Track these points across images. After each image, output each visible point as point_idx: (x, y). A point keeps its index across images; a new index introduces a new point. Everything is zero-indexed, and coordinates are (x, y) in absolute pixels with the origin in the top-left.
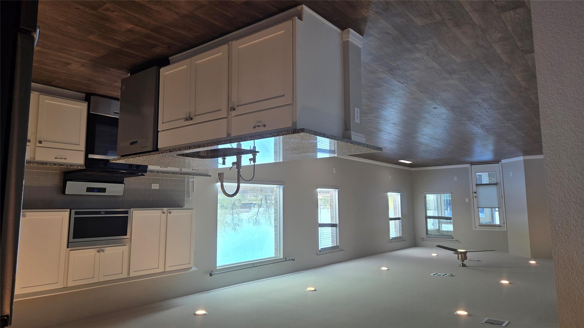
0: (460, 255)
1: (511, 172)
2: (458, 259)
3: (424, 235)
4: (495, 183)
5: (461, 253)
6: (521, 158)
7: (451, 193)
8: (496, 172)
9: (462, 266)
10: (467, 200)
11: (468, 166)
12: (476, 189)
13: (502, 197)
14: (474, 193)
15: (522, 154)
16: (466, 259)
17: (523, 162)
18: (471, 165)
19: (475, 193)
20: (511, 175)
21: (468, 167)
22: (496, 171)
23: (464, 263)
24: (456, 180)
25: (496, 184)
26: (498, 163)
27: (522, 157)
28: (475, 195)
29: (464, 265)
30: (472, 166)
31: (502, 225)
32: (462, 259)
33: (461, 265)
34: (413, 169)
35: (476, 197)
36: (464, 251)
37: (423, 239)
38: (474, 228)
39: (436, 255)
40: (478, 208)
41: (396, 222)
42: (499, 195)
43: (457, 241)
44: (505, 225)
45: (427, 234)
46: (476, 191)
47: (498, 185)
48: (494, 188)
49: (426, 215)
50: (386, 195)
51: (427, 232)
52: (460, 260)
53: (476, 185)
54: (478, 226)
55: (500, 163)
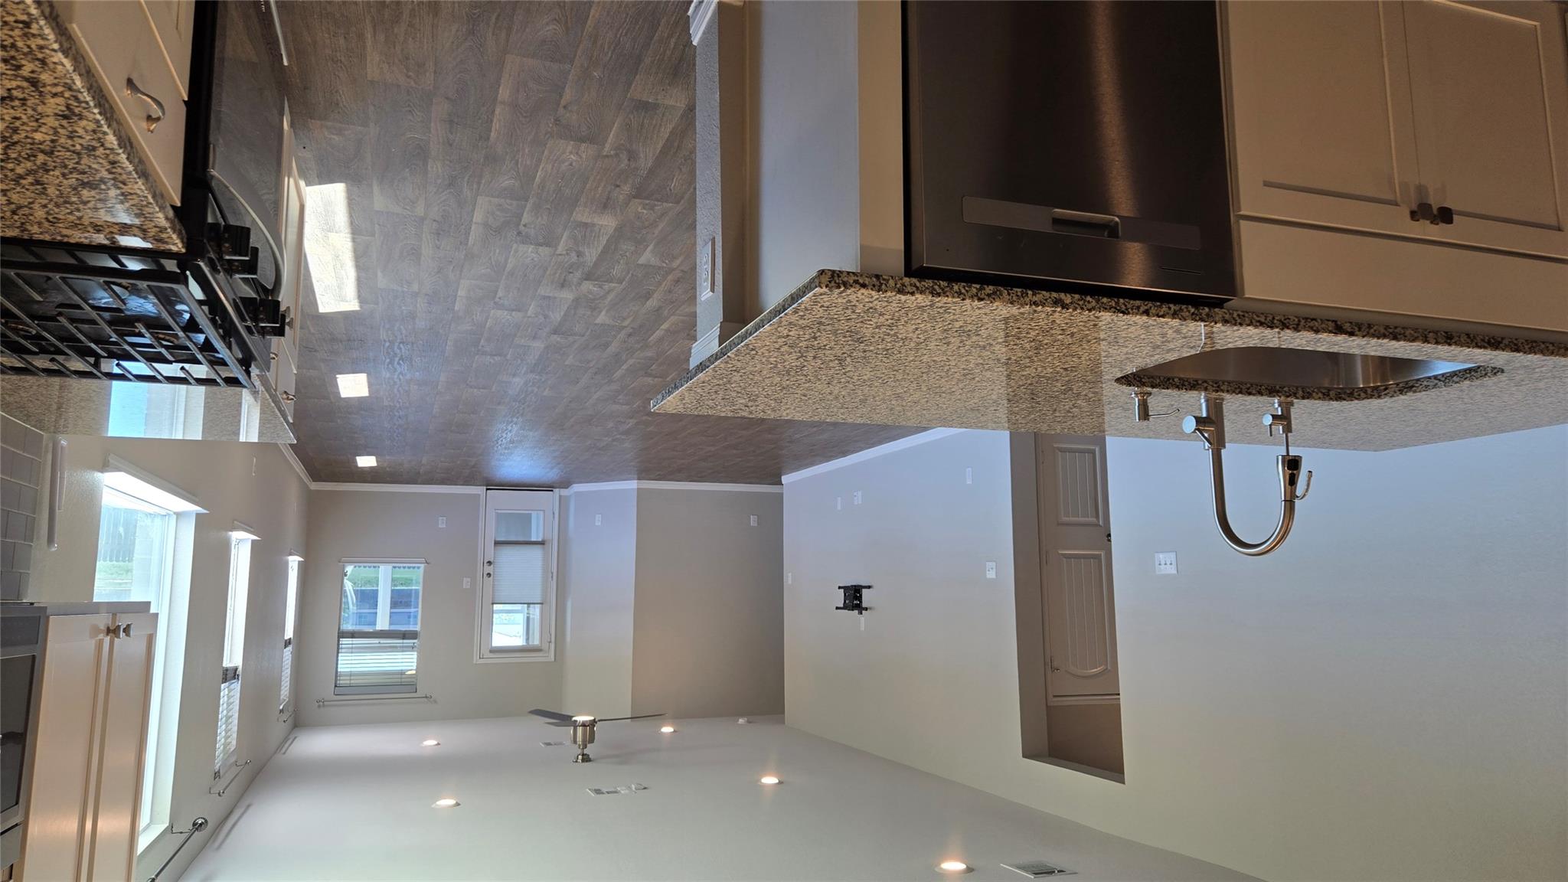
0: (580, 730)
1: (597, 516)
2: (575, 742)
3: (328, 691)
4: (542, 540)
5: (584, 725)
6: (633, 485)
7: (427, 562)
8: (544, 513)
9: (583, 761)
10: (466, 583)
11: (480, 490)
12: (495, 553)
13: (552, 577)
14: (485, 564)
15: (636, 476)
16: (592, 740)
17: (635, 494)
18: (487, 489)
19: (490, 563)
20: (598, 523)
21: (479, 495)
22: (544, 511)
23: (585, 751)
24: (443, 528)
25: (542, 543)
26: (552, 491)
27: (636, 481)
28: (488, 569)
29: (586, 759)
30: (488, 491)
31: (545, 646)
32: (584, 741)
33: (580, 757)
34: (315, 486)
35: (489, 575)
36: (589, 718)
37: (322, 703)
38: (476, 660)
39: (436, 743)
40: (493, 604)
41: (288, 652)
42: (546, 570)
43: (426, 697)
44: (553, 646)
45: (336, 686)
46: (492, 560)
47: (546, 546)
48: (536, 553)
49: (339, 629)
50: (287, 563)
51: (336, 681)
52: (579, 745)
53: (495, 543)
54: (488, 655)
55: (556, 490)
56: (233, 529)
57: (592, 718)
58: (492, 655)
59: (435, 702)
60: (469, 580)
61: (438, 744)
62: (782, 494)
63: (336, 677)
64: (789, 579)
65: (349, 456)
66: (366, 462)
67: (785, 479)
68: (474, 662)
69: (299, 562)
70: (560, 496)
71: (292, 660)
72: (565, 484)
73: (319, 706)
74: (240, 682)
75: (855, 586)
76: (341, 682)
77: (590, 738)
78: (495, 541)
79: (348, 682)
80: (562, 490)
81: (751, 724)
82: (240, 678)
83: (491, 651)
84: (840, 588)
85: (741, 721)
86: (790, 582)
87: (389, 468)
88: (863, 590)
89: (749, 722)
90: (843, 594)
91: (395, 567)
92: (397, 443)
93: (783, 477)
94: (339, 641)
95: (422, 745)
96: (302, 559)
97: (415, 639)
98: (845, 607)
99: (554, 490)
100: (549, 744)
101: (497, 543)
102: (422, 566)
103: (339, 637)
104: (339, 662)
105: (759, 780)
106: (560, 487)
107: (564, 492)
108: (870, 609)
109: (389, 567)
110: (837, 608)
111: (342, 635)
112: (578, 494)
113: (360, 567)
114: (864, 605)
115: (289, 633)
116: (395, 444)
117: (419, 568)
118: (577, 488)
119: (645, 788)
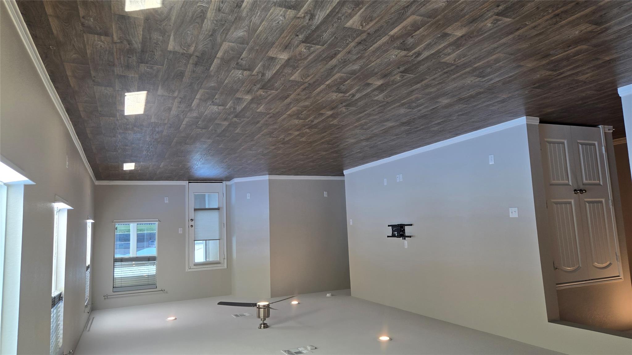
0: (262, 310)
1: (248, 194)
2: (259, 317)
3: (110, 289)
4: (217, 207)
5: (264, 307)
6: (266, 177)
7: (160, 221)
8: (218, 194)
9: (264, 327)
10: (181, 231)
11: (185, 183)
12: (194, 215)
14: (190, 221)
15: (267, 173)
16: (268, 316)
18: (189, 182)
19: (192, 220)
20: (248, 198)
21: (185, 185)
23: (265, 322)
24: (167, 203)
25: (218, 209)
26: (222, 182)
27: (268, 176)
28: (191, 223)
29: (266, 326)
30: (189, 183)
31: (222, 261)
32: (264, 316)
33: (262, 326)
34: (97, 183)
35: (192, 226)
36: (266, 303)
37: (106, 297)
38: (187, 270)
39: (174, 318)
40: (194, 241)
41: (88, 273)
42: (221, 223)
43: (162, 290)
44: (226, 260)
45: (113, 288)
46: (193, 219)
47: (220, 210)
48: (216, 214)
49: (114, 257)
50: (86, 224)
51: (113, 284)
52: (262, 319)
53: (194, 210)
54: (193, 267)
55: (224, 182)
56: (55, 201)
57: (268, 303)
58: (195, 267)
59: (167, 292)
60: (182, 229)
61: (176, 319)
62: (344, 180)
63: (114, 280)
64: (350, 222)
65: (120, 163)
66: (129, 167)
67: (345, 172)
68: (186, 271)
69: (92, 223)
70: (226, 185)
71: (90, 277)
72: (229, 178)
73: (105, 299)
74: (63, 301)
75: (401, 224)
76: (116, 285)
77: (267, 315)
78: (194, 209)
79: (120, 285)
80: (227, 182)
81: (333, 296)
82: (63, 300)
83: (195, 265)
84: (389, 226)
85: (328, 295)
86: (351, 224)
87: (140, 170)
88: (405, 227)
89: (332, 295)
90: (391, 229)
91: (138, 224)
92: (150, 153)
93: (344, 171)
94: (114, 264)
95: (166, 320)
96: (94, 221)
97: (155, 260)
98: (393, 236)
99: (223, 182)
100: (236, 316)
101: (195, 210)
102: (157, 223)
103: (114, 262)
104: (115, 273)
105: (378, 338)
106: (226, 181)
107: (228, 183)
108: (413, 236)
109: (135, 224)
110: (388, 237)
111: (116, 260)
112: (236, 183)
113: (121, 224)
114: (406, 235)
115: (88, 262)
116: (148, 153)
117: (154, 224)
118: (236, 180)
119: (316, 348)
